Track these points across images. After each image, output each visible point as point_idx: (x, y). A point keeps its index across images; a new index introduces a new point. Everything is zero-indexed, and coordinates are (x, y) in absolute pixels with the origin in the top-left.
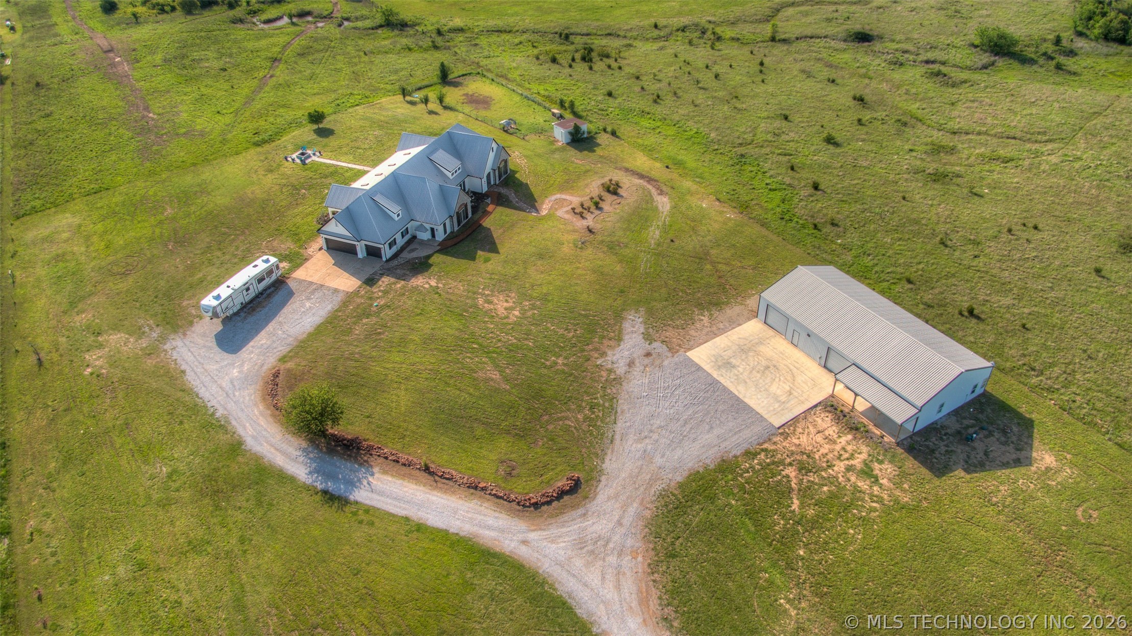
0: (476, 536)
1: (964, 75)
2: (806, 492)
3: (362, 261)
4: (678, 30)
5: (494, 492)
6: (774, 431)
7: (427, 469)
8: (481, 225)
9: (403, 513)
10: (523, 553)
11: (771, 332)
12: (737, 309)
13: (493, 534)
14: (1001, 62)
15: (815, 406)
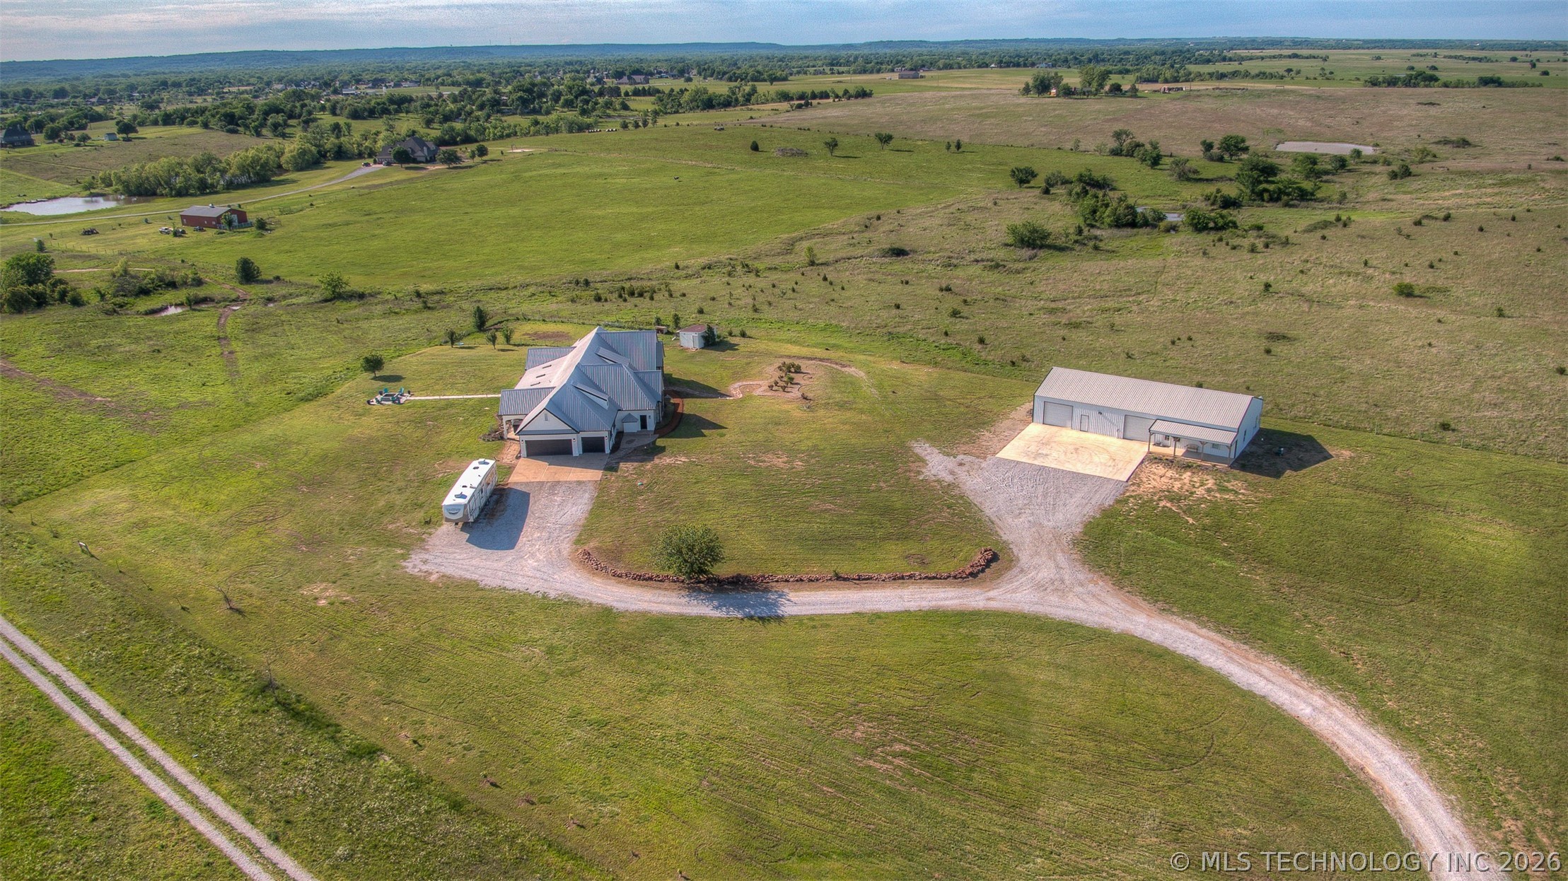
0: (940, 607)
1: (1021, 265)
2: (1189, 511)
3: (580, 457)
4: (704, 268)
5: (923, 576)
6: (1125, 484)
7: (838, 578)
8: (682, 414)
9: (851, 611)
10: (994, 605)
11: (1054, 429)
12: (1007, 423)
13: (956, 602)
14: (1042, 253)
15: (1142, 462)
